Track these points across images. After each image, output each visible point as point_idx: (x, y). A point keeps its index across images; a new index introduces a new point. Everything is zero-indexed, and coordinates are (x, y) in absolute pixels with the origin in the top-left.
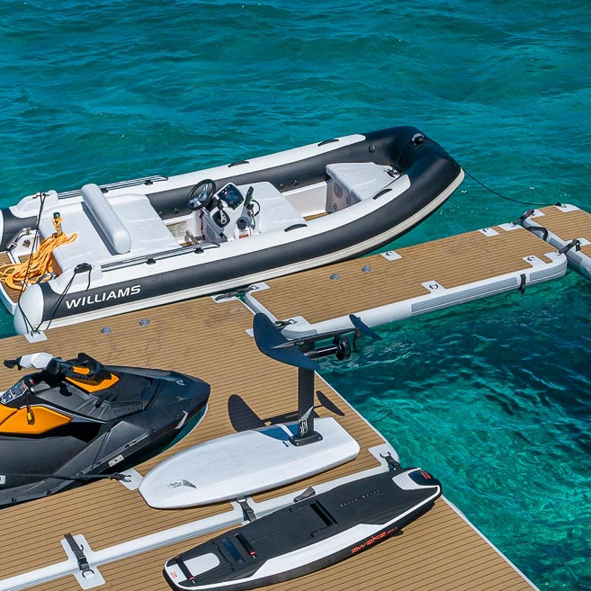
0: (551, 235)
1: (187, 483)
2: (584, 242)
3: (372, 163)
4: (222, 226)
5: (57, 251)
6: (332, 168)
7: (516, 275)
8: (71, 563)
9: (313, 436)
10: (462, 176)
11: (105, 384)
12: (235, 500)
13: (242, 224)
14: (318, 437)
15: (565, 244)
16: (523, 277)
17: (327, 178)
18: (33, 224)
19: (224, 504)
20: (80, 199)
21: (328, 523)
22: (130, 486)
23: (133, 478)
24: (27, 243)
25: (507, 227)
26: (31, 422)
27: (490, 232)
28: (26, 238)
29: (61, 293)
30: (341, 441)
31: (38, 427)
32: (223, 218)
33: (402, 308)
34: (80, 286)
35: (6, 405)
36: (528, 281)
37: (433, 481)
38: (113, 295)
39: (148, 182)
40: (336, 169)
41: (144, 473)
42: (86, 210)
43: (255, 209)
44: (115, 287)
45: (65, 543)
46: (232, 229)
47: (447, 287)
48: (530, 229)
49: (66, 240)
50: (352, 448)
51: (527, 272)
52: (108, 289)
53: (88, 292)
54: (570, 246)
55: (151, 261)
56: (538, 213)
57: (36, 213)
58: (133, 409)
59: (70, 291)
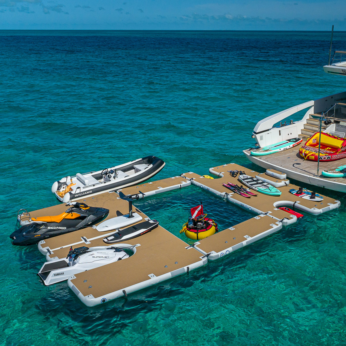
0: (187, 178)
1: (106, 226)
2: (194, 178)
3: (144, 164)
4: (110, 178)
5: (71, 187)
6: (135, 166)
7: (179, 185)
8: (83, 241)
9: (132, 216)
10: (165, 164)
11: (87, 208)
12: (117, 229)
13: (114, 178)
14: (133, 217)
15: (190, 179)
16: (181, 185)
17: (134, 169)
18: (65, 183)
19: (115, 230)
20: (76, 177)
21: (136, 229)
22: (94, 228)
23: (94, 227)
24: (64, 188)
25: (177, 177)
26: (72, 216)
27: (173, 178)
28: (63, 186)
29: (74, 193)
30: (138, 217)
31: (74, 217)
32: (110, 176)
33: (153, 192)
34: (78, 191)
35: (67, 213)
36: (182, 186)
37: (157, 221)
38: (86, 193)
39: (92, 173)
40: (136, 166)
41: (97, 226)
42: (78, 179)
43: (117, 174)
44: (86, 191)
45: (81, 238)
46: (112, 179)
47: (163, 188)
48: (183, 177)
49: (73, 185)
50: (141, 218)
51: (182, 184)
52: (84, 192)
53: (80, 193)
54: (191, 179)
55: (94, 186)
56: (184, 174)
57: (66, 181)
58: (93, 213)
59: (76, 193)
